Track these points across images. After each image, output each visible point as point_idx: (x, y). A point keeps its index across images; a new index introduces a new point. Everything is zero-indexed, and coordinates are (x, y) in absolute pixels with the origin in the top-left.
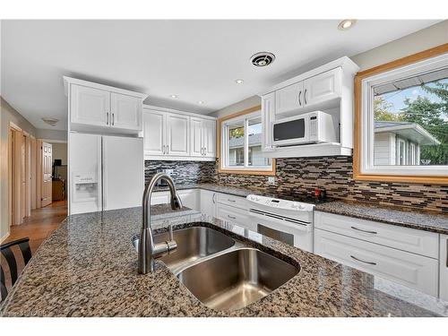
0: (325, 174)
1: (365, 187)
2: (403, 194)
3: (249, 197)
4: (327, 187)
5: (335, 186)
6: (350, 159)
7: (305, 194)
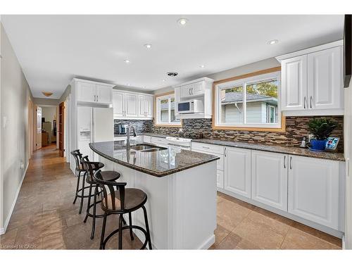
0: (202, 126)
1: (216, 132)
2: (228, 135)
3: (167, 138)
4: (203, 133)
5: (206, 132)
6: (211, 120)
7: (195, 136)
